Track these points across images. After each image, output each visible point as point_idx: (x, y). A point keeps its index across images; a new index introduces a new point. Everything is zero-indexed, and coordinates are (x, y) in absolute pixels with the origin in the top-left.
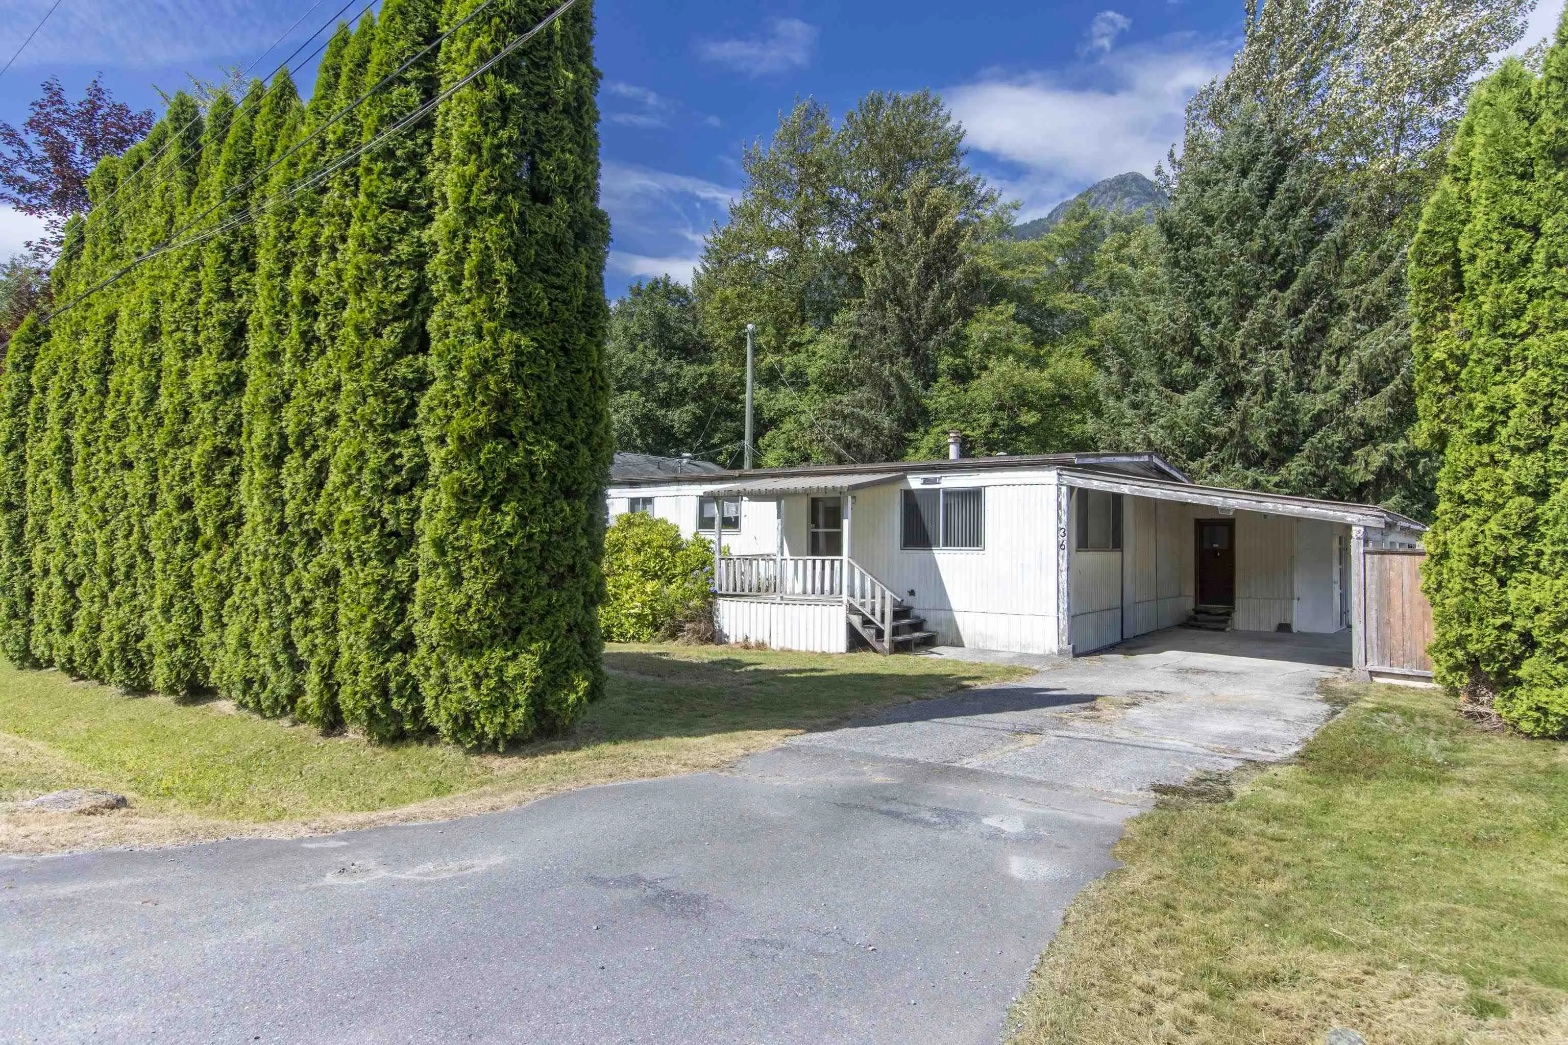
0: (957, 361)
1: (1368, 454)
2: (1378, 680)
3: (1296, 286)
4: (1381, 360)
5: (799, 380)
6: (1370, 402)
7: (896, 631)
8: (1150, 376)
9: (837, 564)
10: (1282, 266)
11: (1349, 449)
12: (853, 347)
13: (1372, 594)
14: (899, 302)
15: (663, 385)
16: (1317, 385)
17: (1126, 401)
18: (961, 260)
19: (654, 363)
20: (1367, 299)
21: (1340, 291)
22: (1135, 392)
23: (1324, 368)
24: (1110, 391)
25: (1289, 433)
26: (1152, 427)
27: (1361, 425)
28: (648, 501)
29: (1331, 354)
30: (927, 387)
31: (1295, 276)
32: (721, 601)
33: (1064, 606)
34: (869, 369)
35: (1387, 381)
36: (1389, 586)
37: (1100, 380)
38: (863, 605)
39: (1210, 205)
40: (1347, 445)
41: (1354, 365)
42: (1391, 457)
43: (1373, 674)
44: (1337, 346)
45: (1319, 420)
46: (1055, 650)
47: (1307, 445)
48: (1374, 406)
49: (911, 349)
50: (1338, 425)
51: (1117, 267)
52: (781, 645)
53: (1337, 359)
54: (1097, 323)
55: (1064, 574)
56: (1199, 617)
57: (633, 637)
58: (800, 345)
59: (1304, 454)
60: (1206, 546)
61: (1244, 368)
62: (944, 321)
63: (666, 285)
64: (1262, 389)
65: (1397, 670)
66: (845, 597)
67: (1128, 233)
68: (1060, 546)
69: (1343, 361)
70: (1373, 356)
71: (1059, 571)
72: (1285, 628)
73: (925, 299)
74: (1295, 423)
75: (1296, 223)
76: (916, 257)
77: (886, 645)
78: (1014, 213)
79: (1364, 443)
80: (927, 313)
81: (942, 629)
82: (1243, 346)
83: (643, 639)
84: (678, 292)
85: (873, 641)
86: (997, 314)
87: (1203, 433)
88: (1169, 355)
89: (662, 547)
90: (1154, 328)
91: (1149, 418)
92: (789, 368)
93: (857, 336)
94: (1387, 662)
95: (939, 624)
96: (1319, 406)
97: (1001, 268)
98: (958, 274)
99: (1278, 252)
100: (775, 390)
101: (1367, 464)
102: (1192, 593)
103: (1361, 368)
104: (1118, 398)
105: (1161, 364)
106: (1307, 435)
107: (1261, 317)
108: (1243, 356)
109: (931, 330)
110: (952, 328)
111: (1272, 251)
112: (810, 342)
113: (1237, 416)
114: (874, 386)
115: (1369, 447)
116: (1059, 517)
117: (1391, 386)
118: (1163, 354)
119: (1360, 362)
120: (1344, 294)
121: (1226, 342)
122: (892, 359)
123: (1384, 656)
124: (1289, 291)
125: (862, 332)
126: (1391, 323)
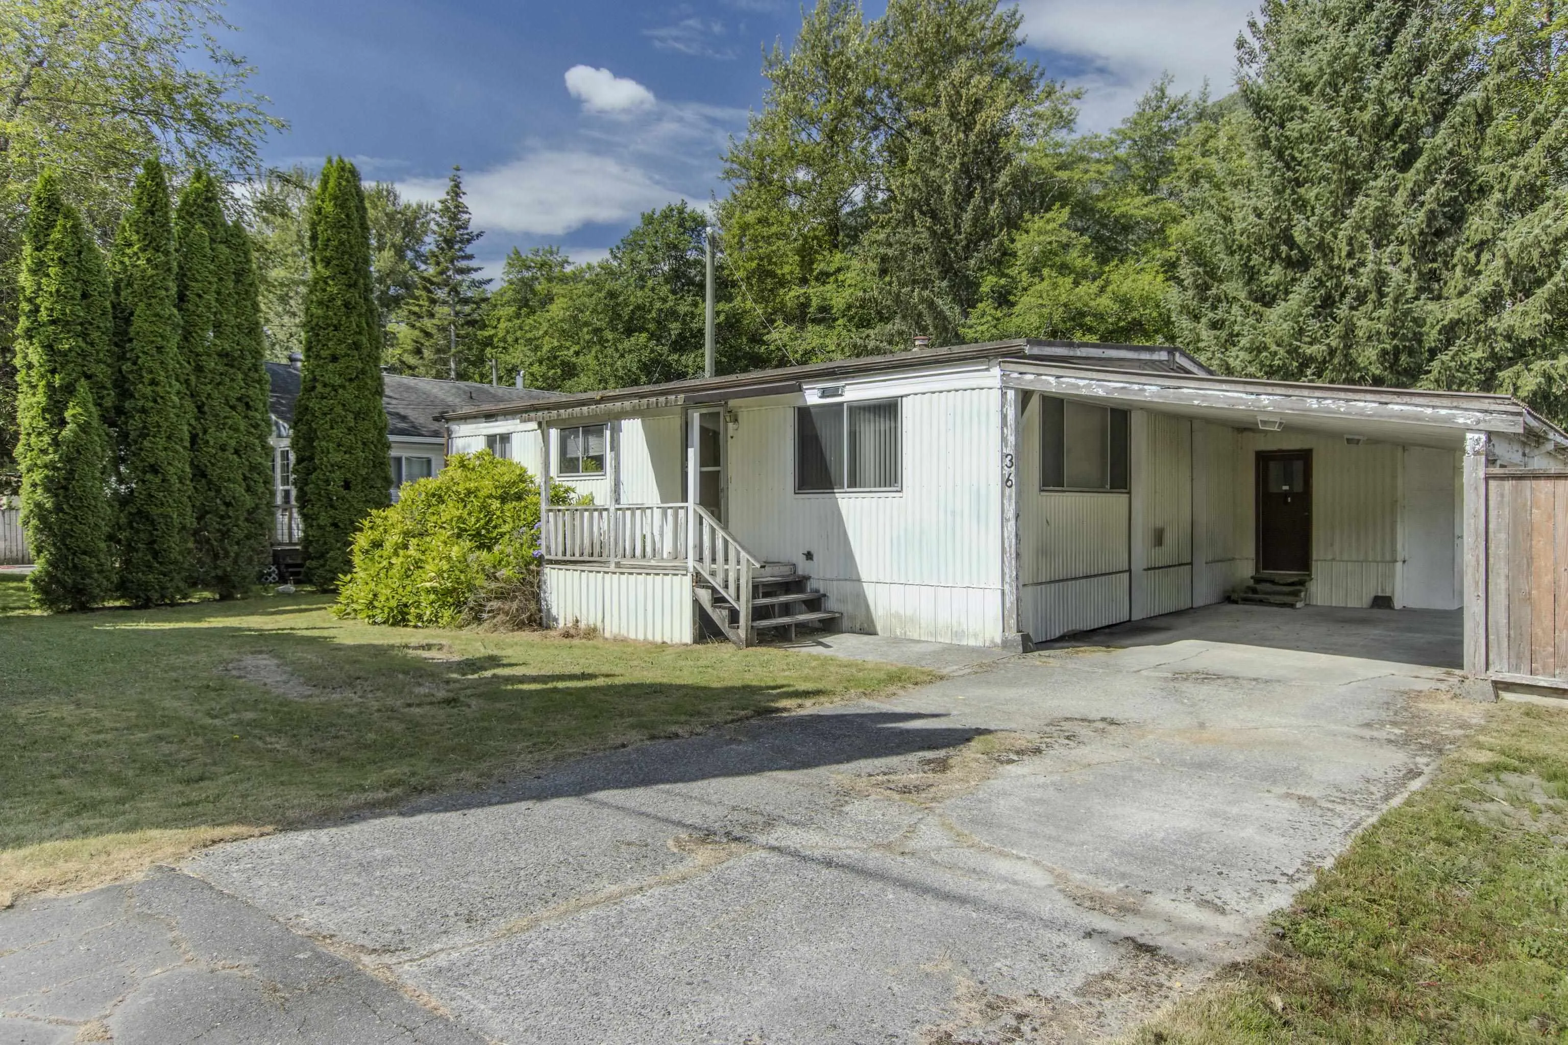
0: (1003, 281)
1: (1518, 375)
2: (1508, 696)
3: (1420, 163)
4: (1536, 254)
5: (825, 316)
6: (1520, 307)
7: (759, 613)
8: (1235, 288)
9: (681, 513)
10: (1403, 139)
11: (1493, 371)
12: (883, 272)
13: (1499, 549)
14: (934, 215)
15: (673, 326)
16: (1450, 290)
17: (1204, 320)
18: (1008, 159)
19: (664, 300)
20: (1516, 177)
21: (1480, 169)
22: (1214, 308)
23: (1459, 269)
24: (1184, 309)
25: (1411, 352)
26: (1234, 351)
27: (1508, 338)
28: (505, 438)
29: (1469, 250)
30: (966, 315)
31: (1420, 152)
32: (547, 570)
33: (1011, 573)
34: (898, 295)
35: (1540, 282)
36: (1530, 535)
37: (1173, 297)
38: (713, 574)
39: (1309, 68)
40: (1490, 364)
41: (1500, 262)
42: (1550, 379)
43: (1500, 686)
44: (1477, 238)
45: (1450, 331)
46: (998, 640)
47: (1436, 364)
48: (1525, 313)
49: (947, 269)
50: (1477, 340)
51: (1199, 162)
52: (615, 630)
53: (1478, 256)
54: (1173, 232)
55: (1011, 525)
56: (1259, 587)
57: (430, 621)
58: (828, 275)
59: (1432, 377)
60: (1273, 489)
61: (1352, 271)
62: (987, 234)
63: (681, 212)
64: (1373, 296)
65: (1542, 681)
66: (691, 563)
67: (1217, 122)
68: (1006, 482)
69: (1485, 257)
70: (1523, 248)
71: (1004, 520)
72: (1382, 602)
73: (963, 210)
74: (1418, 338)
75: (1421, 84)
76: (951, 158)
77: (742, 633)
78: (1075, 103)
79: (1512, 362)
80: (966, 226)
81: (847, 608)
82: (1350, 240)
83: (442, 622)
84: (694, 220)
85: (725, 627)
86: (1048, 221)
87: (1293, 352)
88: (1256, 260)
89: (490, 496)
90: (1238, 227)
91: (1231, 340)
92: (815, 302)
93: (884, 259)
94: (1525, 667)
95: (842, 600)
96: (1452, 315)
97: (1058, 169)
98: (1003, 178)
99: (1397, 123)
100: (802, 328)
101: (1516, 388)
102: (1253, 555)
103: (1509, 263)
104: (1196, 318)
105: (1251, 274)
106: (1433, 353)
107: (1374, 203)
108: (1350, 255)
109: (971, 246)
110: (995, 241)
111: (1390, 120)
112: (839, 270)
113: (1338, 329)
114: (904, 317)
115: (1519, 367)
116: (1004, 439)
117: (1549, 285)
118: (1249, 259)
119: (1506, 256)
120: (1486, 171)
121: (1328, 237)
122: (926, 283)
123: (1519, 657)
124: (1413, 171)
125: (890, 252)
126: (1550, 204)
